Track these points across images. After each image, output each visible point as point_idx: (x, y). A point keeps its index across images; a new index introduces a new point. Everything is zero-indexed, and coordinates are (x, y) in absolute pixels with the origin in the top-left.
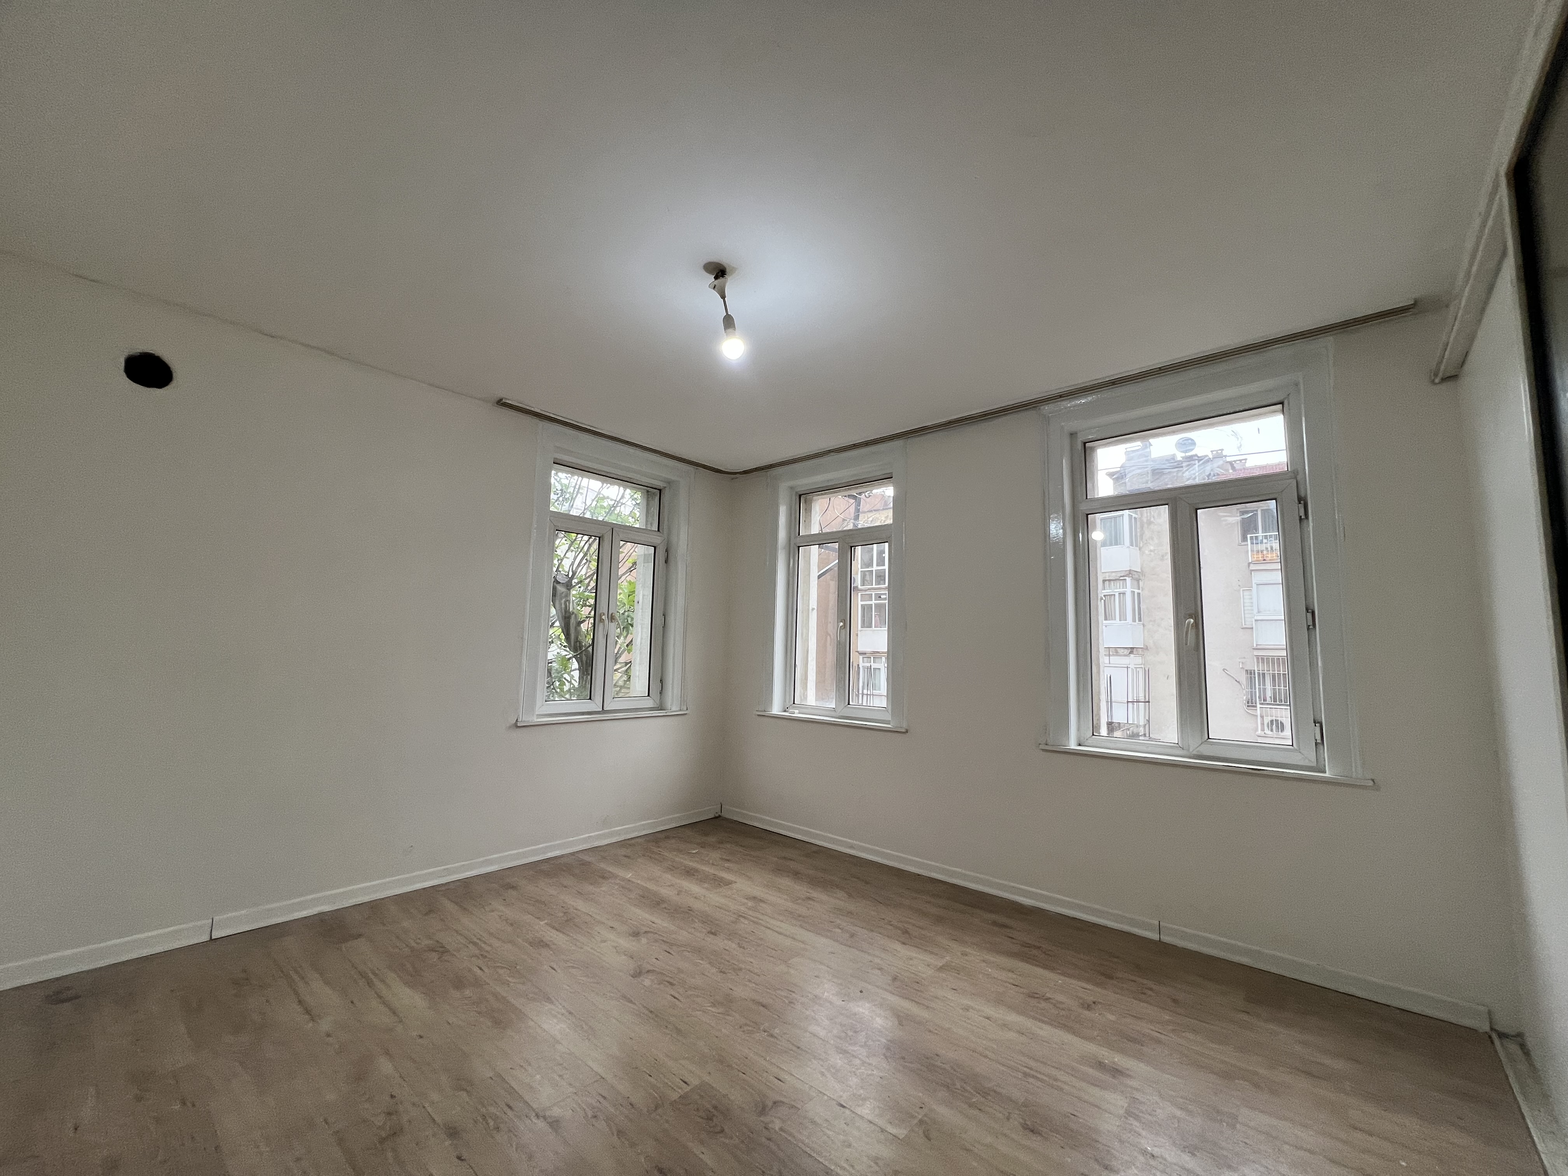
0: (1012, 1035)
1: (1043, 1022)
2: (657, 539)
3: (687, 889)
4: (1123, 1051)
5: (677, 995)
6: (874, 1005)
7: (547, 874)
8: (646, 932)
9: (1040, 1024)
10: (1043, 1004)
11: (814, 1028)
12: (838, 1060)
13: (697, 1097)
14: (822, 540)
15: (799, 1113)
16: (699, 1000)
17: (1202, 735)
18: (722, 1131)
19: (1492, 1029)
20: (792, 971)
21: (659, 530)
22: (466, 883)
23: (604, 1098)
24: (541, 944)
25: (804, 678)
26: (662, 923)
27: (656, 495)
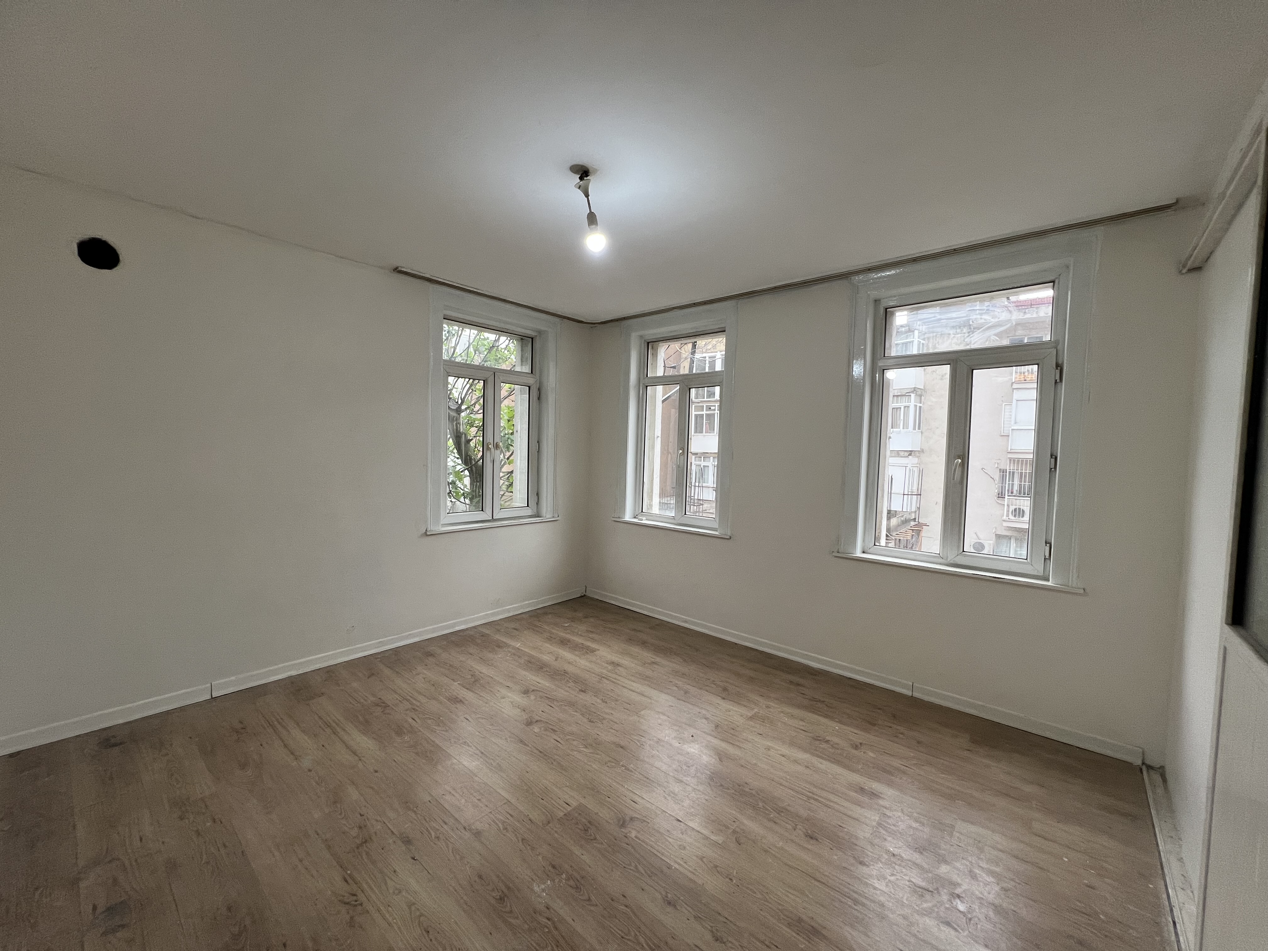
0: (800, 769)
1: (822, 758)
2: (531, 381)
3: (562, 655)
4: (878, 780)
5: (559, 739)
6: (702, 746)
7: (456, 644)
8: (533, 690)
9: (821, 760)
10: (824, 745)
11: (658, 764)
12: (676, 788)
13: (576, 815)
14: (665, 381)
15: (649, 825)
16: (575, 743)
17: (959, 547)
18: (595, 839)
19: (1143, 763)
20: (642, 720)
21: (532, 373)
22: (396, 651)
23: (511, 816)
24: (456, 700)
25: (650, 491)
26: (544, 683)
27: (529, 342)
